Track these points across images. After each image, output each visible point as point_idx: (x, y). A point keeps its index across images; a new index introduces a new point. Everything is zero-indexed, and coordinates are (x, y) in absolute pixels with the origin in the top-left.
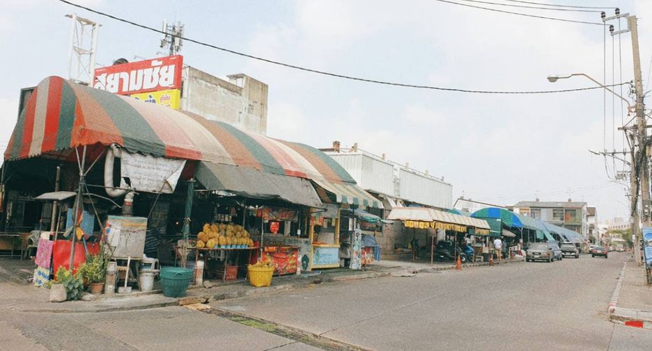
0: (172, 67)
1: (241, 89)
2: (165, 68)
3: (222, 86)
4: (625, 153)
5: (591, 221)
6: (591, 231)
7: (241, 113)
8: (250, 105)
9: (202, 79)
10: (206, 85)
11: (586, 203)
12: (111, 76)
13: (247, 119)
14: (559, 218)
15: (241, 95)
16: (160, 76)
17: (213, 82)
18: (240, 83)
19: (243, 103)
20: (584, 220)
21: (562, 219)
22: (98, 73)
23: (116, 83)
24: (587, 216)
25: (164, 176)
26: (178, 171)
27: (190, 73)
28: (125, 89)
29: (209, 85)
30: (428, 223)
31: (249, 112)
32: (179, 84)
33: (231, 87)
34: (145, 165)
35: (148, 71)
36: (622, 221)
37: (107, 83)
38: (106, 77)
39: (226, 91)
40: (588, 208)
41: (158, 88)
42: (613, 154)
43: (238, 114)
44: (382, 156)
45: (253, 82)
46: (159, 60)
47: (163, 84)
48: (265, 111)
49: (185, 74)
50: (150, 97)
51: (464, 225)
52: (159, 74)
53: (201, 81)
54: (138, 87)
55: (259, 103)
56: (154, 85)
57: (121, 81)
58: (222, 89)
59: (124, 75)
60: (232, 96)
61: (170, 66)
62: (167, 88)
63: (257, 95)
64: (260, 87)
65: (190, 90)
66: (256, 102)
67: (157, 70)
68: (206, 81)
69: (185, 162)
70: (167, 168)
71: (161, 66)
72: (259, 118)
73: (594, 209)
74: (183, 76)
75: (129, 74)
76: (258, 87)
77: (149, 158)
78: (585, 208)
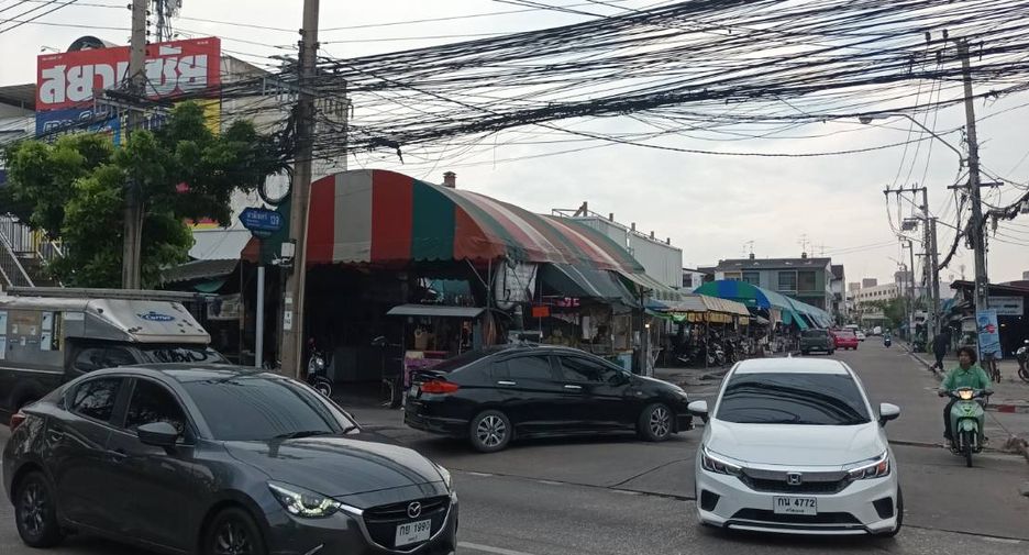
0: (201, 59)
2: (188, 59)
4: (914, 191)
5: (836, 288)
6: (836, 305)
11: (829, 259)
12: (75, 70)
14: (788, 286)
16: (179, 74)
20: (827, 288)
21: (793, 288)
22: (45, 64)
23: (88, 83)
24: (832, 281)
30: (700, 315)
35: (154, 65)
36: (876, 284)
37: (67, 83)
38: (66, 72)
40: (833, 267)
42: (898, 192)
44: (608, 217)
46: (174, 45)
51: (728, 313)
52: (176, 69)
56: (167, 91)
57: (98, 78)
59: (104, 69)
61: (197, 57)
67: (171, 63)
71: (180, 57)
73: (842, 267)
75: (114, 69)
78: (828, 268)
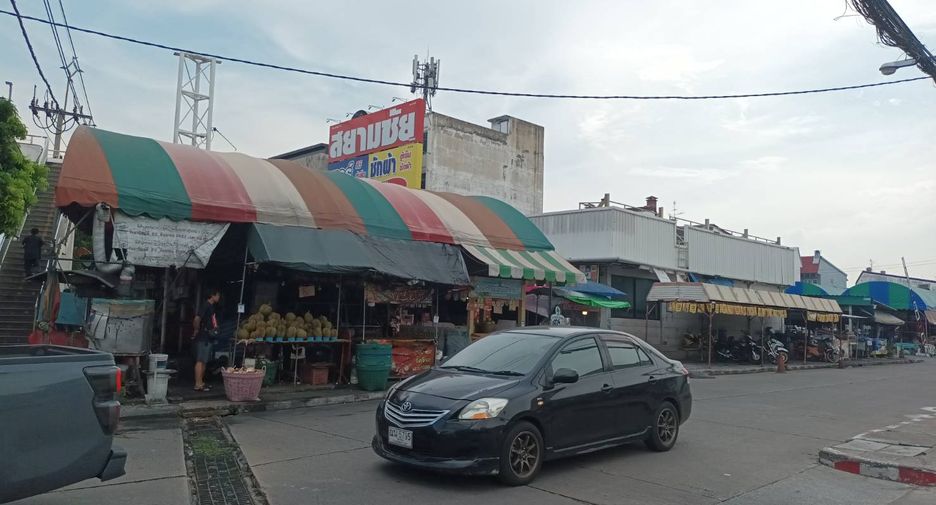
0: (412, 116)
1: (505, 135)
2: (404, 117)
3: (478, 134)
7: (505, 167)
8: (519, 156)
9: (451, 127)
10: (457, 136)
12: (348, 133)
13: (515, 175)
15: (505, 143)
16: (399, 128)
17: (466, 129)
18: (504, 127)
19: (510, 154)
22: (333, 131)
23: (353, 142)
25: (190, 245)
26: (215, 239)
27: (434, 121)
28: (363, 149)
29: (461, 134)
31: (517, 165)
32: (421, 137)
33: (491, 135)
34: (155, 231)
35: (386, 123)
37: (343, 143)
38: (343, 135)
39: (484, 140)
41: (398, 143)
43: (502, 167)
45: (522, 125)
46: (398, 107)
47: (404, 137)
48: (540, 162)
49: (427, 122)
50: (390, 155)
52: (398, 125)
53: (449, 130)
54: (376, 145)
55: (532, 151)
56: (393, 140)
57: (358, 138)
58: (479, 138)
59: (361, 131)
60: (493, 145)
61: (410, 115)
62: (407, 142)
63: (529, 143)
64: (533, 130)
65: (435, 142)
66: (527, 151)
67: (396, 120)
68: (457, 130)
69: (228, 225)
70: (195, 235)
71: (400, 116)
72: (532, 172)
74: (425, 125)
75: (367, 129)
76: (529, 132)
77: (164, 222)
